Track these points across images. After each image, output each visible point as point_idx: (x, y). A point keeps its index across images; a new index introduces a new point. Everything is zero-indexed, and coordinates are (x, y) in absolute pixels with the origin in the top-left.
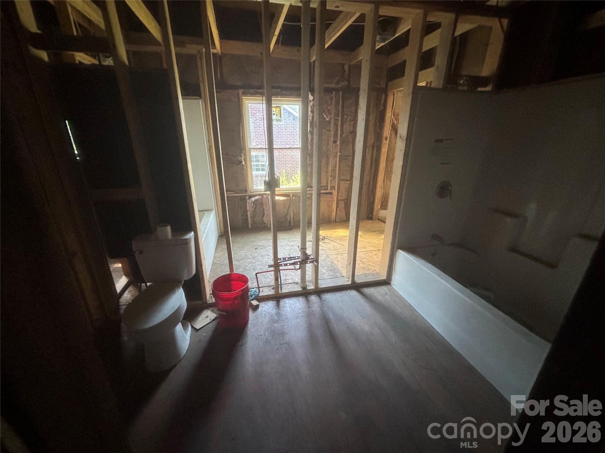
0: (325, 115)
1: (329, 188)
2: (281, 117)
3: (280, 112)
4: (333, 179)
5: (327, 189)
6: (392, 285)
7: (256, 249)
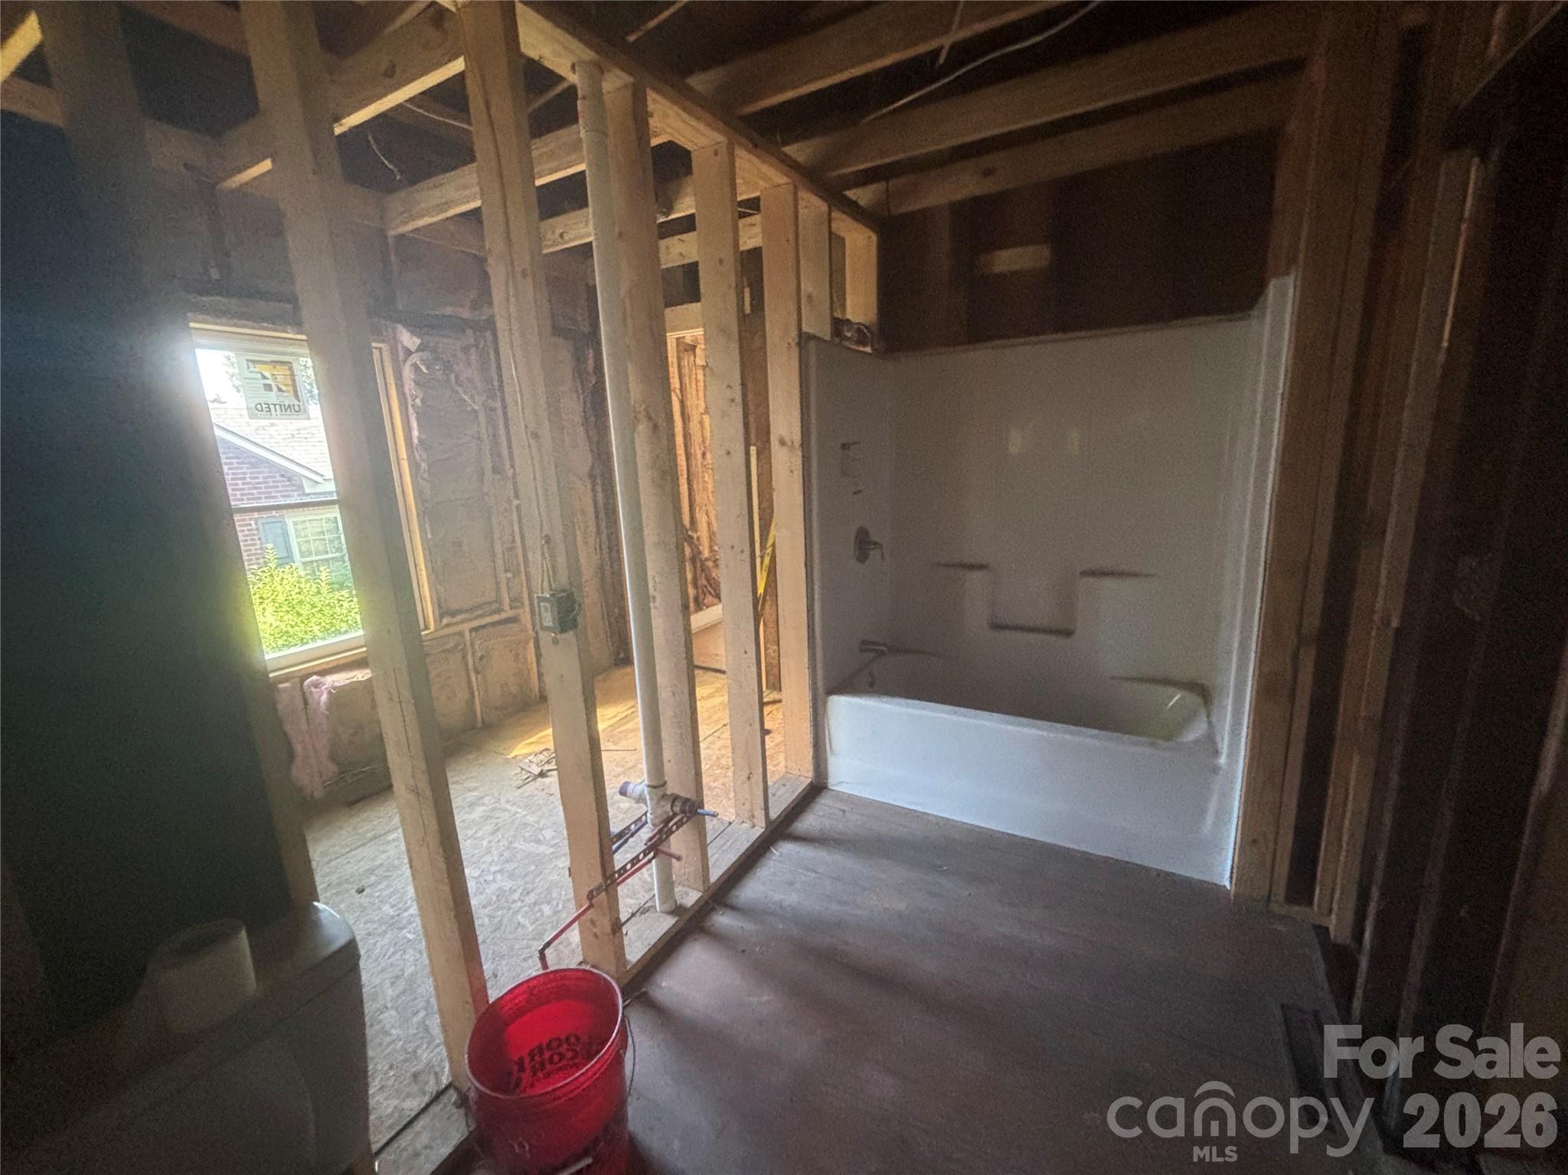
0: (466, 393)
1: (506, 607)
2: (297, 397)
3: (294, 381)
4: (514, 577)
5: (499, 611)
6: (832, 788)
7: (361, 891)
